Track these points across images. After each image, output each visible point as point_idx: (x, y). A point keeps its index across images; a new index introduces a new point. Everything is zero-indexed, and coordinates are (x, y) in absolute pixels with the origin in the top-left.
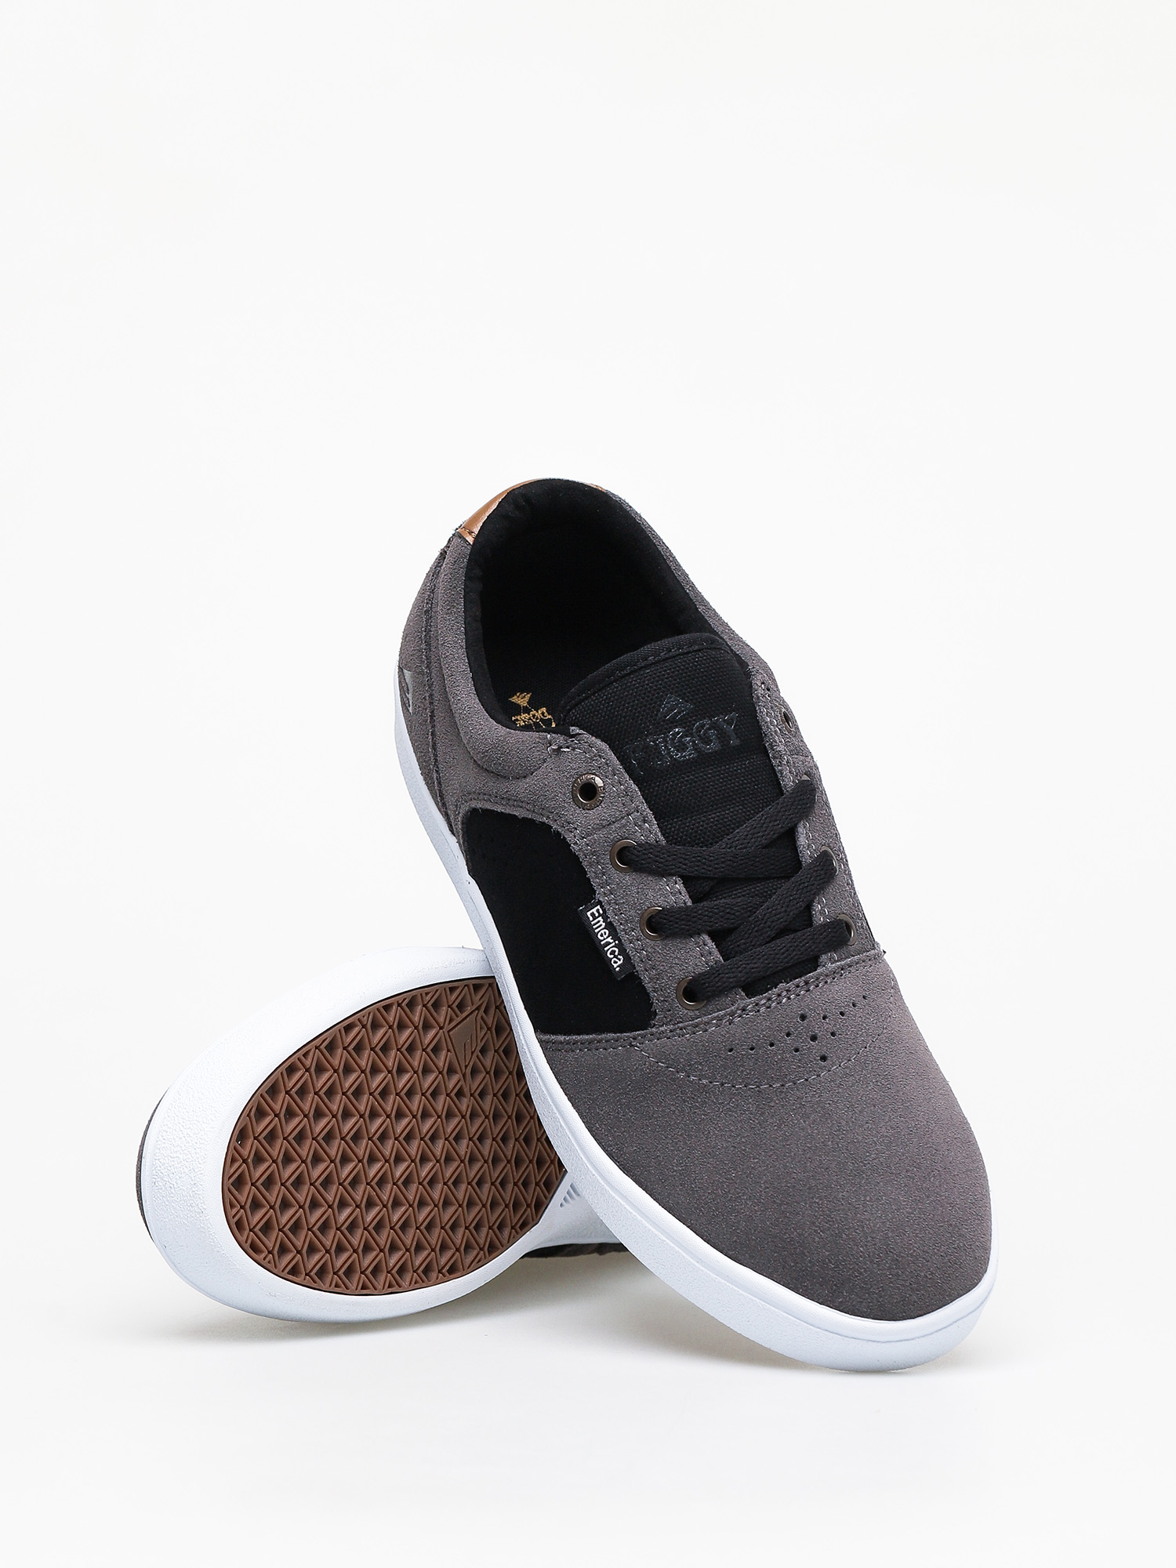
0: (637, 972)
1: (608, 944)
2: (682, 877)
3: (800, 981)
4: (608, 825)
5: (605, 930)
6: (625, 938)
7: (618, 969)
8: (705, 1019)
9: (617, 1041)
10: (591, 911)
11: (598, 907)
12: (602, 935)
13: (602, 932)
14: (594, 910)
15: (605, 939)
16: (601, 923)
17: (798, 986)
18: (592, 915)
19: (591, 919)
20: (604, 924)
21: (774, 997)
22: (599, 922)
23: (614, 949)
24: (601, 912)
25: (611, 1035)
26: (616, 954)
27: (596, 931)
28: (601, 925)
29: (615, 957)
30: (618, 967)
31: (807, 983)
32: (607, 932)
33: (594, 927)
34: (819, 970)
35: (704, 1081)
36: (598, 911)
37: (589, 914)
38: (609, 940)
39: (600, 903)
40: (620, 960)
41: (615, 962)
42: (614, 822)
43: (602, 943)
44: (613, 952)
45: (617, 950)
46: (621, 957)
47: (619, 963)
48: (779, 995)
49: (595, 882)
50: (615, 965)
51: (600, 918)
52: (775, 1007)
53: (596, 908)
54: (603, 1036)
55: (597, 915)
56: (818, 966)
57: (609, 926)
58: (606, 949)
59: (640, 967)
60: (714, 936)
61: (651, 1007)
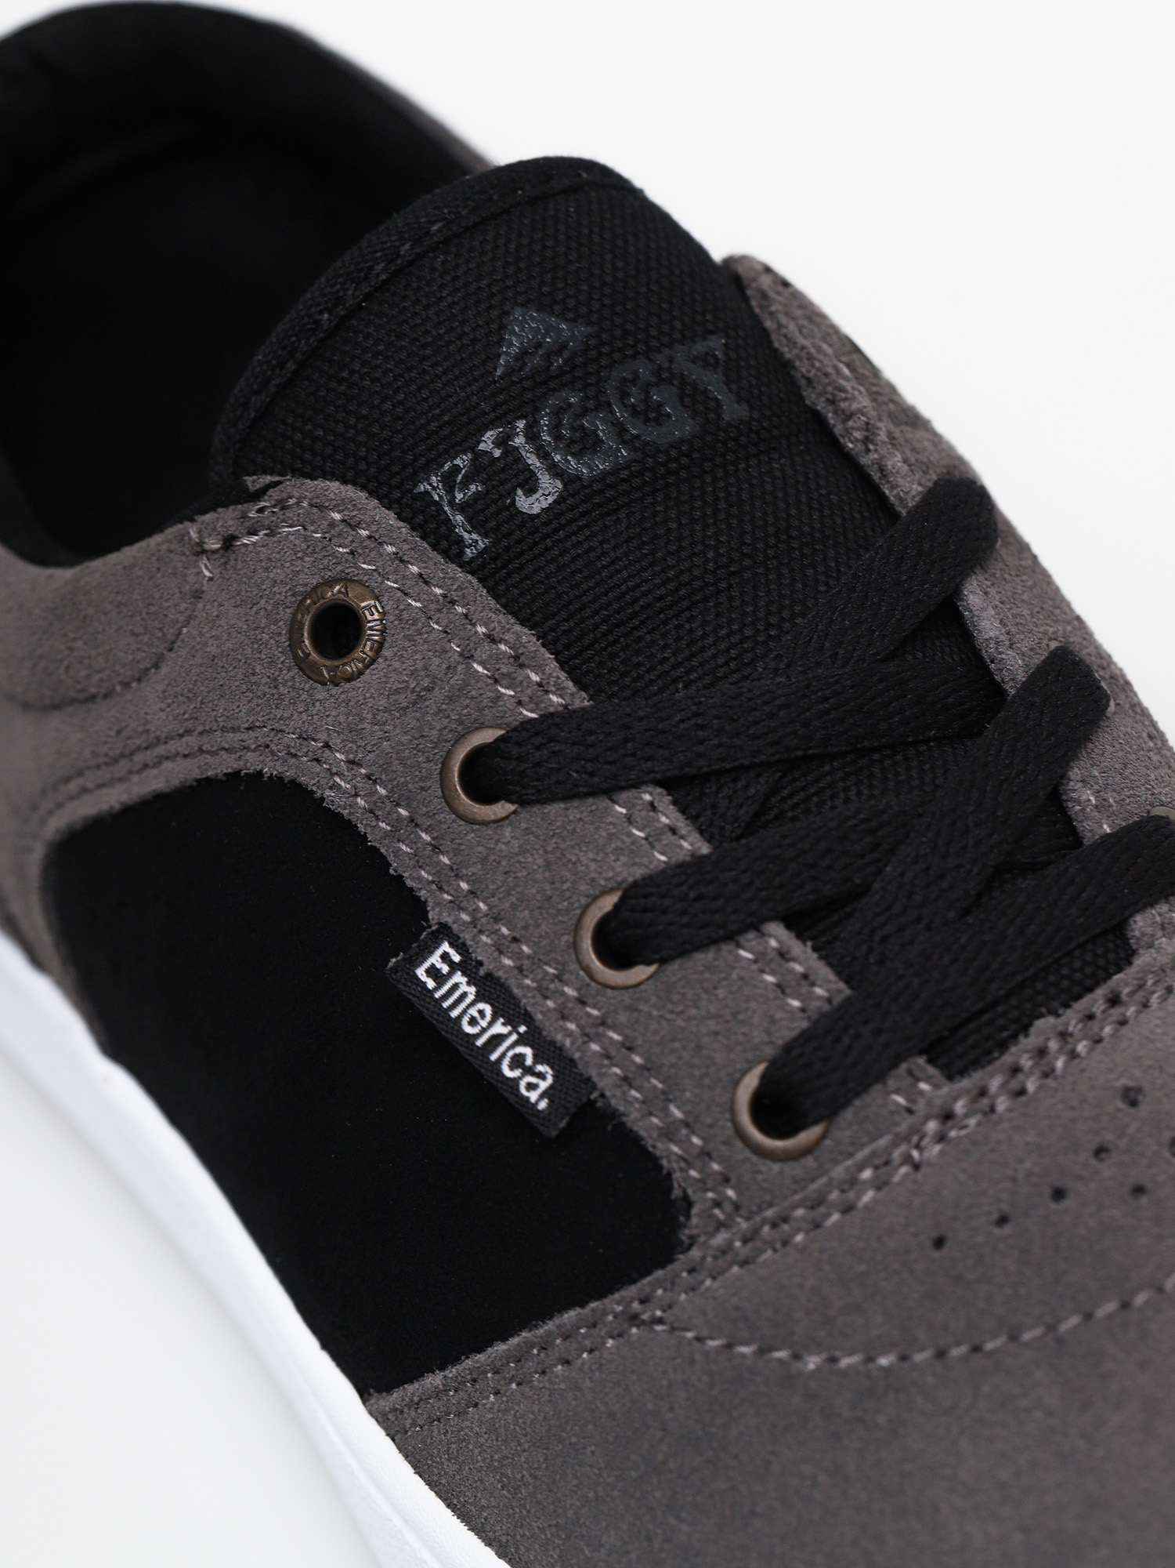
0: (602, 1095)
1: (498, 1039)
2: (666, 784)
3: (1096, 1000)
4: (414, 703)
5: (481, 1006)
6: (543, 1009)
7: (543, 1105)
8: (839, 1171)
9: (594, 1325)
10: (427, 965)
11: (445, 947)
12: (473, 1022)
13: (473, 1012)
14: (435, 959)
15: (484, 1030)
16: (464, 988)
17: (1091, 1017)
18: (433, 972)
19: (431, 984)
20: (472, 990)
21: (1026, 1062)
22: (456, 986)
23: (520, 1050)
24: (456, 958)
25: (570, 1316)
26: (529, 1061)
27: (454, 1014)
28: (464, 995)
29: (529, 1071)
30: (542, 1096)
31: (1114, 1001)
32: (488, 1009)
33: (445, 1005)
34: (1140, 961)
35: (884, 1361)
36: (445, 957)
37: (421, 972)
38: (499, 1028)
39: (444, 932)
40: (541, 1076)
41: (531, 1087)
42: (429, 689)
43: (480, 1042)
44: (518, 1061)
45: (527, 1051)
46: (540, 1068)
47: (544, 1085)
48: (1042, 1052)
49: (419, 879)
50: (533, 1096)
51: (458, 978)
52: (1040, 1088)
53: (439, 952)
54: (550, 1326)
55: (445, 969)
56: (1134, 952)
57: (490, 988)
58: (494, 1057)
59: (607, 1078)
60: (798, 923)
61: (670, 1189)
